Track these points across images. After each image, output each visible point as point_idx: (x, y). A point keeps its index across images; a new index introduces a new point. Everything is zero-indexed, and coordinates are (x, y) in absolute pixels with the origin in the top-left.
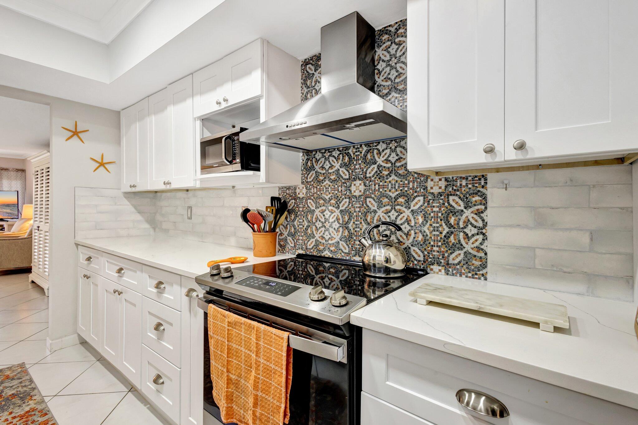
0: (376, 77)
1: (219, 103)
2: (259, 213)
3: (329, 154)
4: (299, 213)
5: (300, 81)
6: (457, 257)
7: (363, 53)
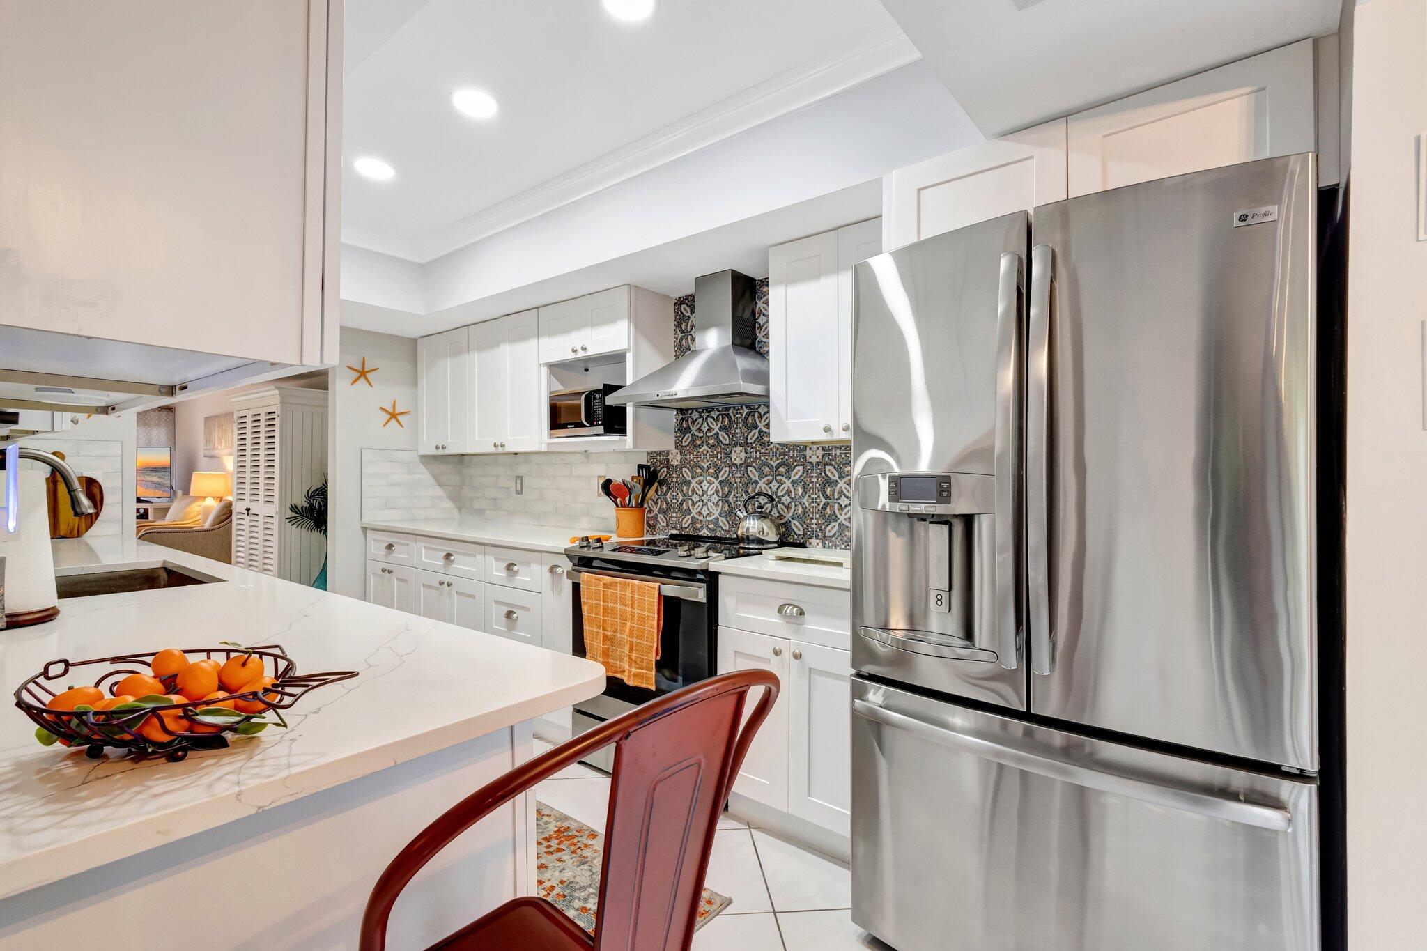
0: (757, 331)
1: (574, 351)
2: (624, 483)
3: (707, 414)
4: (672, 484)
5: (672, 322)
6: (831, 529)
7: (740, 308)
